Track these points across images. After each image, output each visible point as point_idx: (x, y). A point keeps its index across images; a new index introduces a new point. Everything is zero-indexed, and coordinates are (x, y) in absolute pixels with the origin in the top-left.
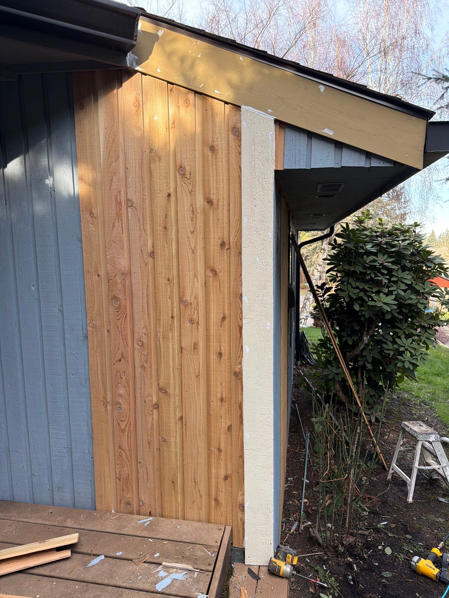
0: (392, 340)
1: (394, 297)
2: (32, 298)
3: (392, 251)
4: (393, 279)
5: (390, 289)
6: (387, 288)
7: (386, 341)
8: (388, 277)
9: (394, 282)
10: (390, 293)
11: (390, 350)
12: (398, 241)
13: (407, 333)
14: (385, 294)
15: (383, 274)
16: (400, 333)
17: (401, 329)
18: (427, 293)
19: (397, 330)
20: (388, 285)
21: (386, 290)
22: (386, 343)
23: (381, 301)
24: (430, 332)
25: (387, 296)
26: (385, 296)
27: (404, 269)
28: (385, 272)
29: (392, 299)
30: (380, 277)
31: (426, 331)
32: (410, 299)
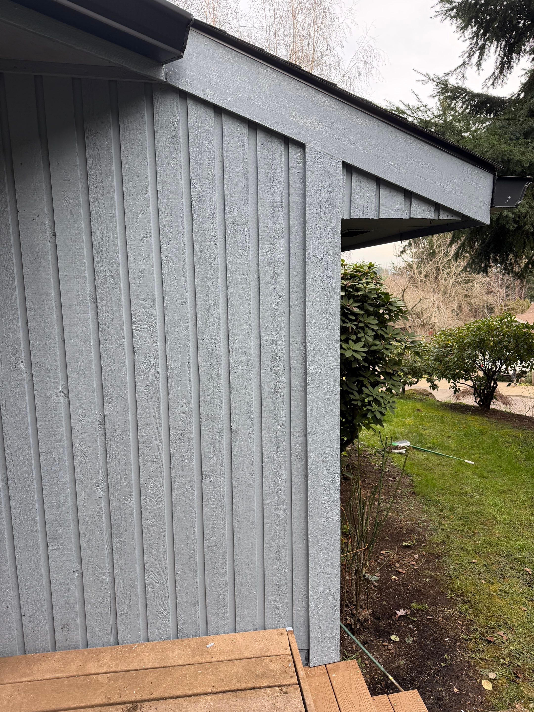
0: (357, 390)
1: (362, 344)
2: (20, 378)
3: (359, 295)
4: (361, 325)
5: (358, 336)
6: (354, 334)
7: (351, 391)
8: (356, 323)
9: (362, 329)
10: (358, 340)
11: (357, 400)
12: (362, 284)
13: (372, 381)
14: (353, 341)
15: (351, 320)
16: (366, 382)
17: (365, 377)
18: (389, 338)
19: (362, 379)
20: (355, 332)
21: (354, 337)
22: (352, 394)
23: (351, 349)
24: (395, 378)
25: (355, 343)
26: (353, 343)
27: (368, 314)
28: (354, 318)
29: (362, 346)
30: (348, 323)
31: (391, 378)
32: (375, 345)
